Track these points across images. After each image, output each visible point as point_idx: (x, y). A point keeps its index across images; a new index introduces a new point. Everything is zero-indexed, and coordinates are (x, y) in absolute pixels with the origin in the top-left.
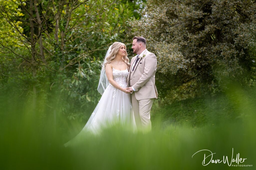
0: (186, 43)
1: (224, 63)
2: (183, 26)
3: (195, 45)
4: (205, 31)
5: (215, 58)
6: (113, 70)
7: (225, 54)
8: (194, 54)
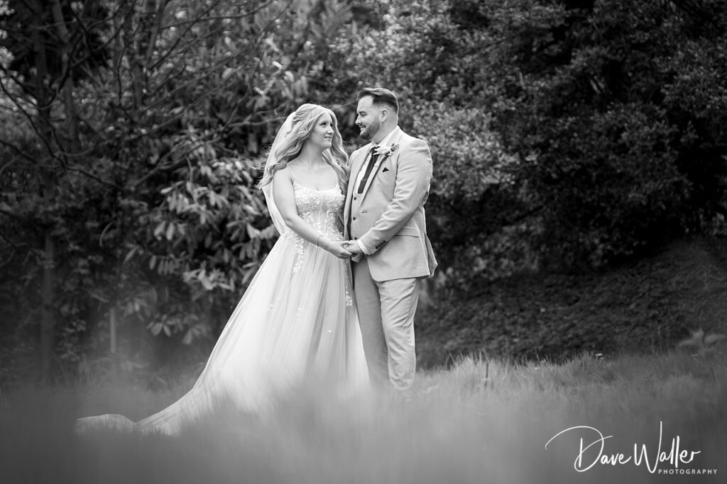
0: (511, 106)
1: (632, 166)
2: (505, 52)
3: (540, 111)
4: (572, 67)
5: (601, 147)
6: (295, 188)
7: (635, 138)
8: (539, 139)
